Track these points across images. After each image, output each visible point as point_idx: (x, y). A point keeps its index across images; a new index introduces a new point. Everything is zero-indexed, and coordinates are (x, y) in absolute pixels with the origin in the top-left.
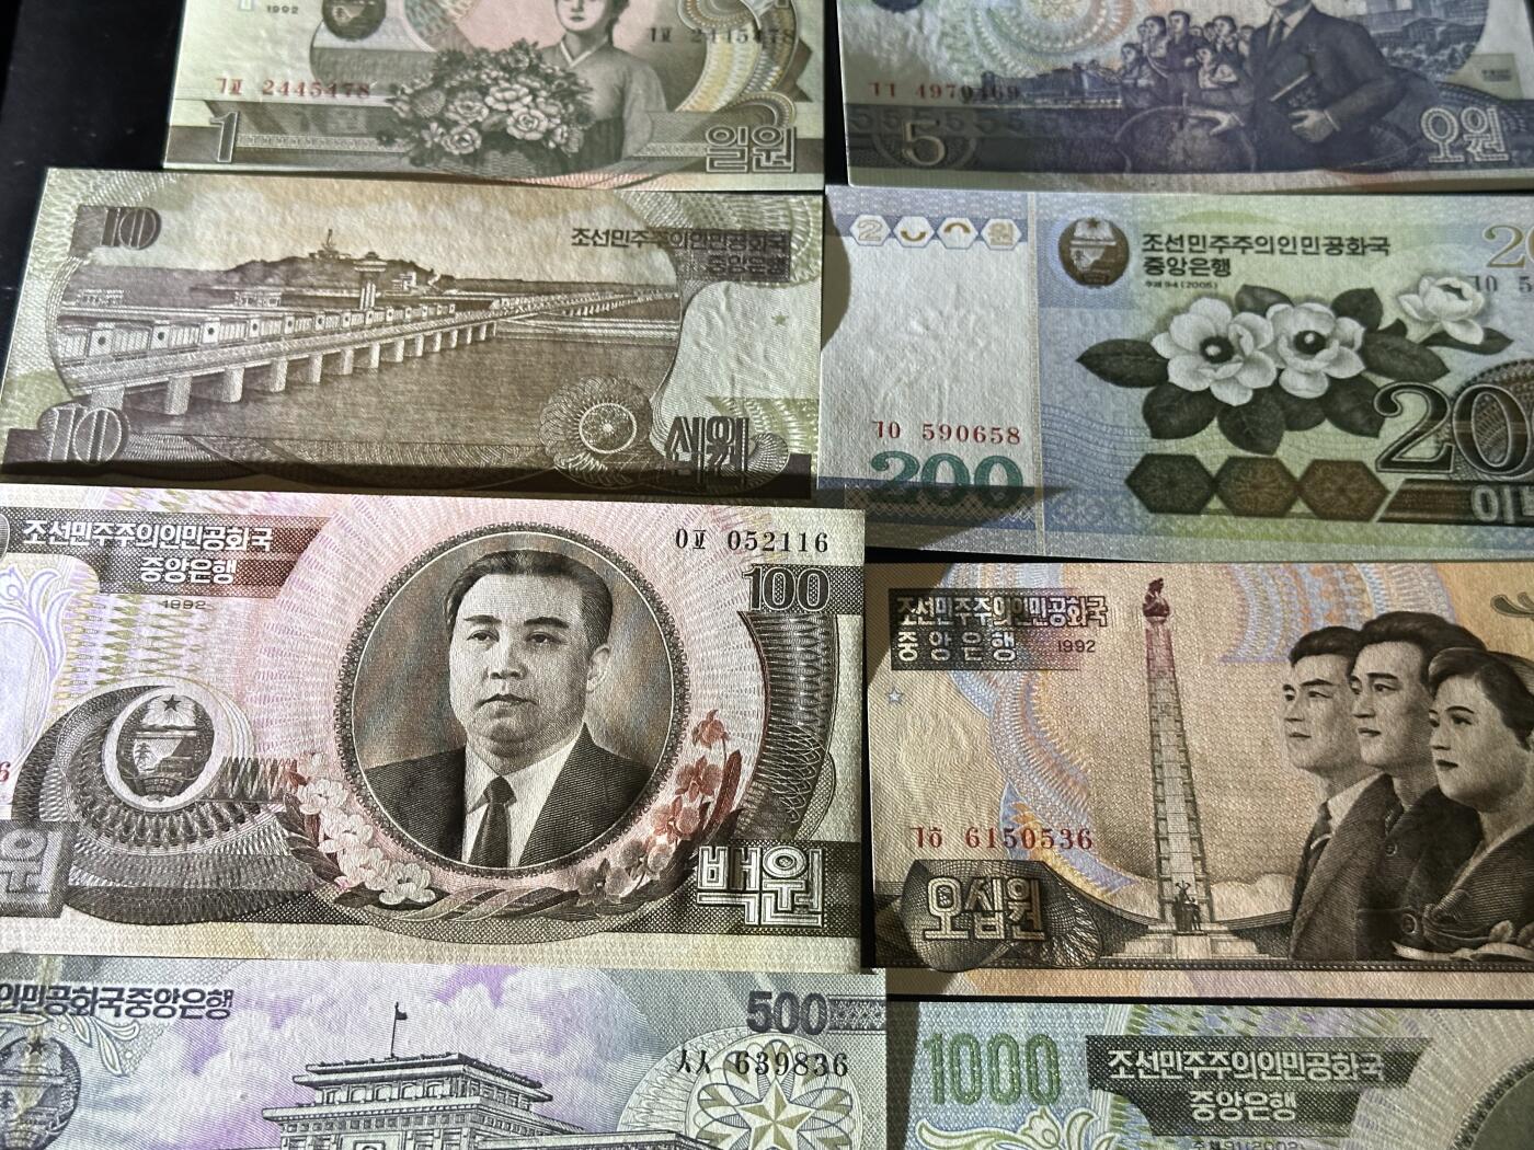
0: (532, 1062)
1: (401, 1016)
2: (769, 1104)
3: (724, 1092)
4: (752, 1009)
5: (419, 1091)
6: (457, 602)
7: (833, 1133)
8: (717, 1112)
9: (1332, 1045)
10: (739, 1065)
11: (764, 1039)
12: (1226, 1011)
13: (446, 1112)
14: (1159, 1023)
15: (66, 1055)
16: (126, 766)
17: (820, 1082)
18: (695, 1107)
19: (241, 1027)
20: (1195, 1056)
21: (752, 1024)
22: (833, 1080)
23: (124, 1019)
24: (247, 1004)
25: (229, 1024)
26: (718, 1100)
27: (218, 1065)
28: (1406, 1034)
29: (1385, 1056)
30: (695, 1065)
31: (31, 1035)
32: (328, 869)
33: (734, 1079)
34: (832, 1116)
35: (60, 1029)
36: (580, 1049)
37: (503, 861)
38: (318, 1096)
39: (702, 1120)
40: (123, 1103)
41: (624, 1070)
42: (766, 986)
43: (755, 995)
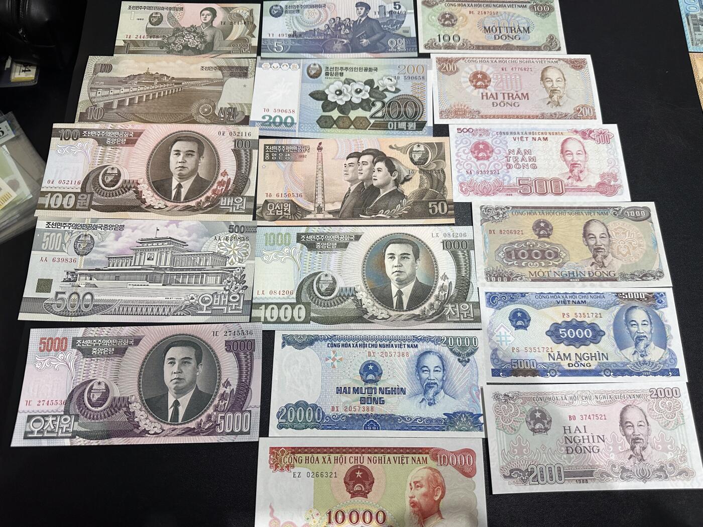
0: (184, 239)
1: (158, 230)
2: (232, 246)
3: (223, 244)
4: (230, 229)
5: (161, 244)
6: (172, 147)
7: (245, 251)
8: (222, 248)
9: (345, 234)
10: (227, 239)
11: (232, 234)
12: (325, 228)
13: (166, 248)
14: (312, 230)
15: (91, 237)
16: (103, 181)
17: (243, 242)
18: (217, 247)
19: (126, 232)
20: (318, 236)
21: (229, 231)
22: (245, 242)
23: (103, 230)
24: (127, 228)
25: (123, 231)
26: (222, 246)
27: (120, 239)
28: (360, 231)
29: (355, 236)
30: (218, 239)
31: (84, 233)
32: (144, 202)
33: (225, 242)
34: (245, 248)
35: (90, 232)
36: (194, 236)
37: (180, 199)
38: (141, 245)
39: (219, 249)
40: (103, 246)
41: (204, 239)
42: (233, 224)
43: (230, 226)
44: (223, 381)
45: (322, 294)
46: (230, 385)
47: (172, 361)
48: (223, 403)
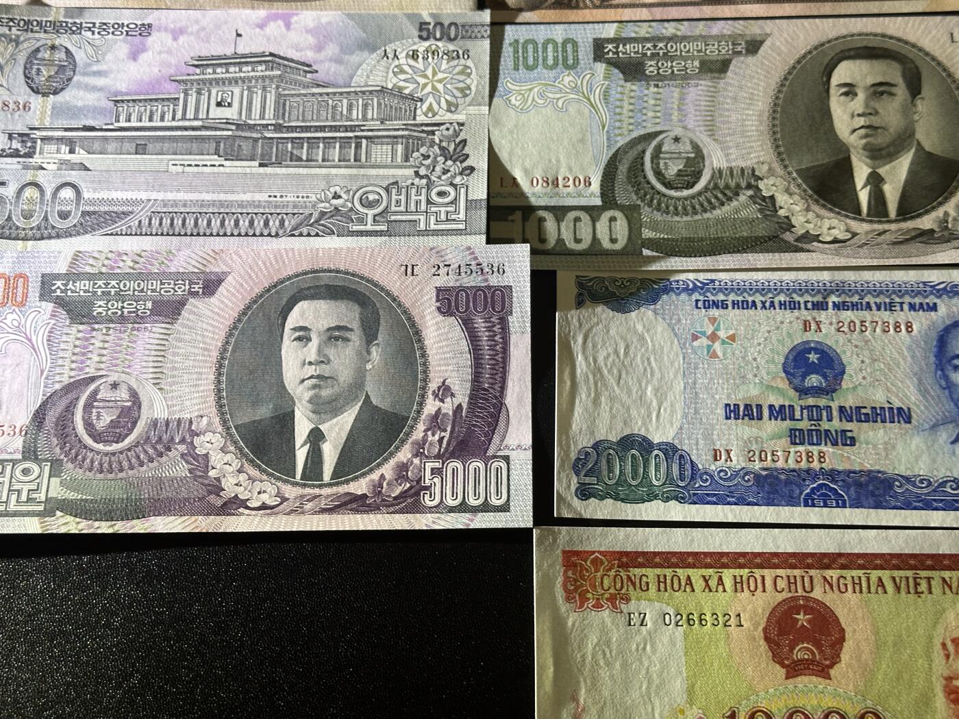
0: (308, 56)
1: (239, 35)
2: (429, 72)
3: (406, 68)
4: (421, 30)
5: (250, 68)
7: (461, 85)
8: (402, 77)
9: (719, 38)
10: (414, 55)
11: (427, 44)
12: (666, 24)
13: (263, 78)
14: (630, 31)
15: (68, 52)
17: (456, 62)
18: (391, 74)
19: (155, 41)
20: (649, 45)
21: (421, 37)
22: (462, 61)
23: (97, 36)
24: (159, 30)
25: (150, 39)
26: (403, 72)
27: (144, 57)
28: (758, 31)
29: (747, 42)
30: (391, 56)
31: (49, 43)
33: (411, 62)
34: (462, 78)
35: (64, 40)
36: (332, 50)
38: (198, 71)
39: (395, 80)
40: (99, 74)
41: (355, 58)
42: (428, 19)
43: (422, 24)
44: (433, 386)
45: (668, 185)
46: (453, 395)
47: (303, 336)
48: (437, 437)
